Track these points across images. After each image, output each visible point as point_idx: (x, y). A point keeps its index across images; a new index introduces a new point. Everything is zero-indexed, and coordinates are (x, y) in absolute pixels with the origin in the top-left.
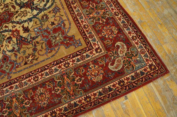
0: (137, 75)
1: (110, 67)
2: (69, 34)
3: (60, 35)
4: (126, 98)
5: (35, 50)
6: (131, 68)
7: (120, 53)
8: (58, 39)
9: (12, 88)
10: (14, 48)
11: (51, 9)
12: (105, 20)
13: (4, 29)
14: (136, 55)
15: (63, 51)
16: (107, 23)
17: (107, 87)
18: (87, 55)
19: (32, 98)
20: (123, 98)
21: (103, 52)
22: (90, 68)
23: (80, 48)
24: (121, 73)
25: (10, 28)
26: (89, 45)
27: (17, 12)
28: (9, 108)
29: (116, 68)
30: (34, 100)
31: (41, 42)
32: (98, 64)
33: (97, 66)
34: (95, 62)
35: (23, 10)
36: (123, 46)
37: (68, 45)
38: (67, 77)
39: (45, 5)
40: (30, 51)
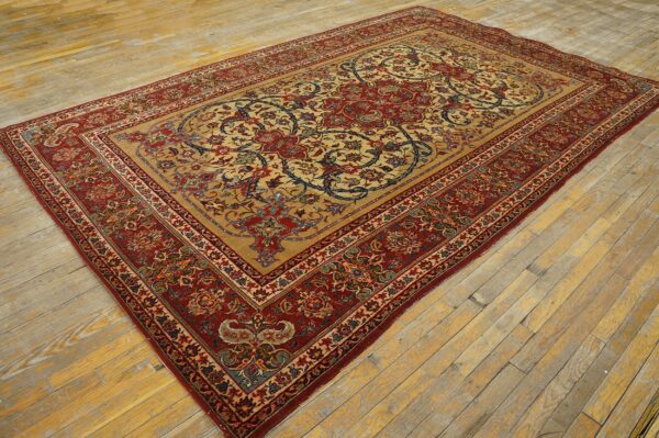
0: (219, 376)
1: (226, 324)
2: (284, 243)
3: (277, 231)
4: (158, 368)
5: (235, 206)
6: (232, 362)
7: (265, 334)
8: (268, 229)
9: (156, 199)
10: (231, 180)
11: (334, 200)
12: (343, 289)
13: (266, 157)
14: (269, 367)
15: (243, 244)
16: (336, 296)
17: (179, 326)
18: (244, 280)
19: (143, 228)
20: (158, 361)
21: (260, 304)
22: (215, 292)
23: (257, 265)
24: (215, 344)
25: (271, 163)
26: (268, 277)
27: (310, 160)
28: (120, 207)
29: (226, 334)
30: (137, 232)
31: (255, 210)
32: (227, 301)
33: (223, 301)
34: (231, 296)
35: (318, 166)
36: (287, 335)
37: (259, 246)
38: (189, 264)
39: (341, 190)
40: (230, 201)
